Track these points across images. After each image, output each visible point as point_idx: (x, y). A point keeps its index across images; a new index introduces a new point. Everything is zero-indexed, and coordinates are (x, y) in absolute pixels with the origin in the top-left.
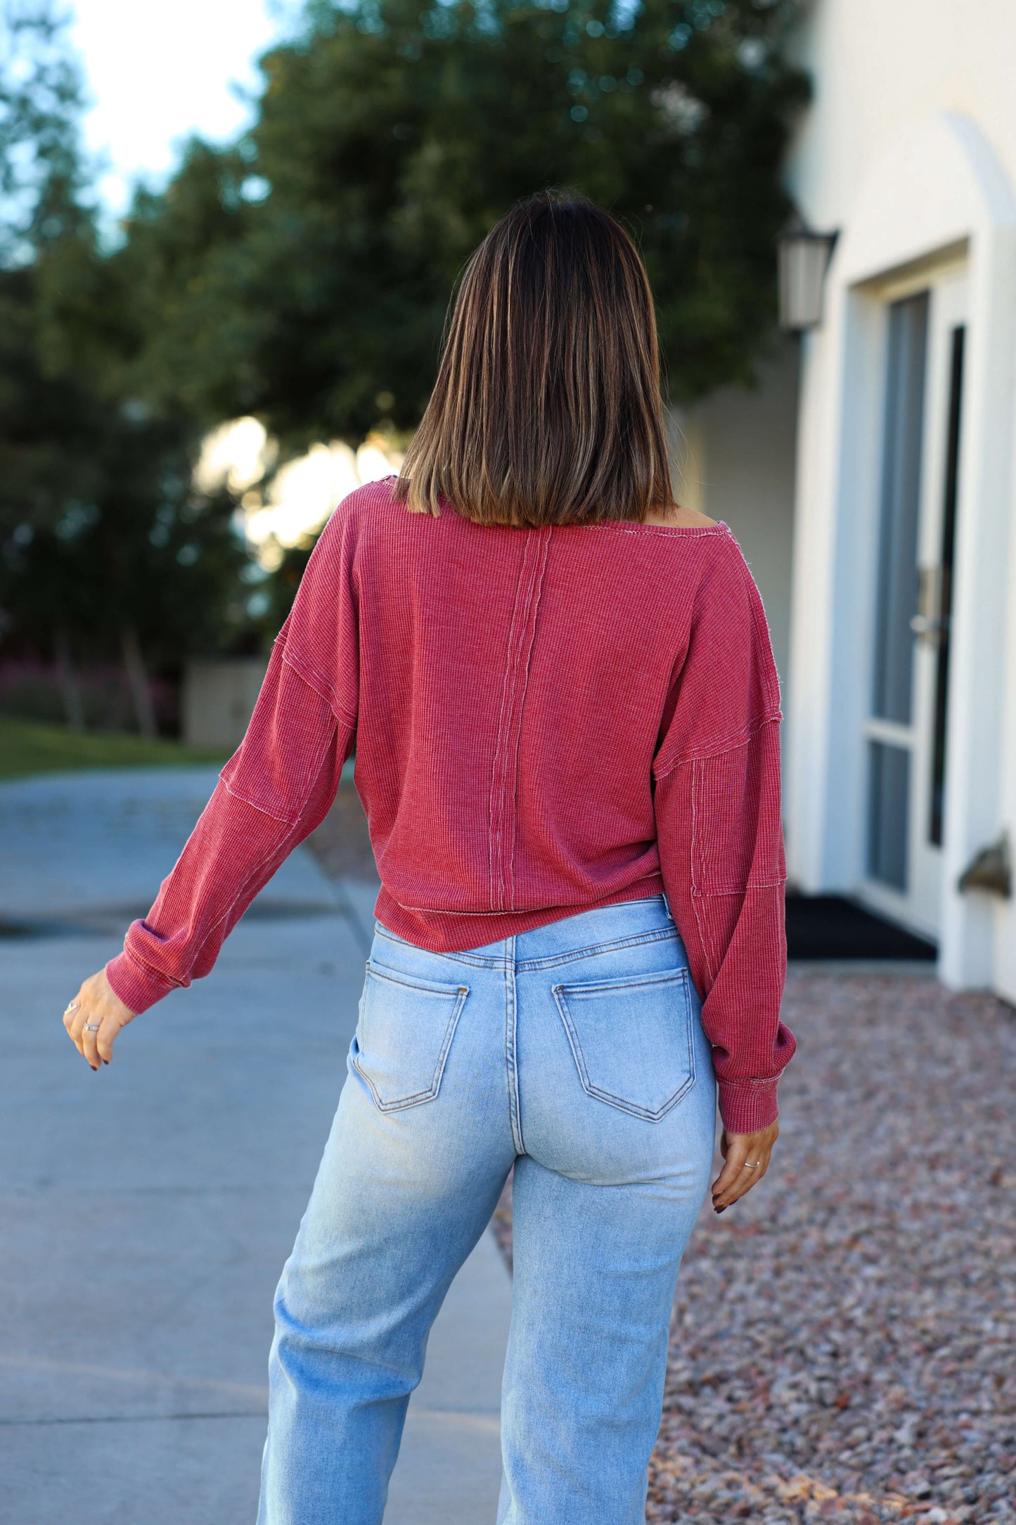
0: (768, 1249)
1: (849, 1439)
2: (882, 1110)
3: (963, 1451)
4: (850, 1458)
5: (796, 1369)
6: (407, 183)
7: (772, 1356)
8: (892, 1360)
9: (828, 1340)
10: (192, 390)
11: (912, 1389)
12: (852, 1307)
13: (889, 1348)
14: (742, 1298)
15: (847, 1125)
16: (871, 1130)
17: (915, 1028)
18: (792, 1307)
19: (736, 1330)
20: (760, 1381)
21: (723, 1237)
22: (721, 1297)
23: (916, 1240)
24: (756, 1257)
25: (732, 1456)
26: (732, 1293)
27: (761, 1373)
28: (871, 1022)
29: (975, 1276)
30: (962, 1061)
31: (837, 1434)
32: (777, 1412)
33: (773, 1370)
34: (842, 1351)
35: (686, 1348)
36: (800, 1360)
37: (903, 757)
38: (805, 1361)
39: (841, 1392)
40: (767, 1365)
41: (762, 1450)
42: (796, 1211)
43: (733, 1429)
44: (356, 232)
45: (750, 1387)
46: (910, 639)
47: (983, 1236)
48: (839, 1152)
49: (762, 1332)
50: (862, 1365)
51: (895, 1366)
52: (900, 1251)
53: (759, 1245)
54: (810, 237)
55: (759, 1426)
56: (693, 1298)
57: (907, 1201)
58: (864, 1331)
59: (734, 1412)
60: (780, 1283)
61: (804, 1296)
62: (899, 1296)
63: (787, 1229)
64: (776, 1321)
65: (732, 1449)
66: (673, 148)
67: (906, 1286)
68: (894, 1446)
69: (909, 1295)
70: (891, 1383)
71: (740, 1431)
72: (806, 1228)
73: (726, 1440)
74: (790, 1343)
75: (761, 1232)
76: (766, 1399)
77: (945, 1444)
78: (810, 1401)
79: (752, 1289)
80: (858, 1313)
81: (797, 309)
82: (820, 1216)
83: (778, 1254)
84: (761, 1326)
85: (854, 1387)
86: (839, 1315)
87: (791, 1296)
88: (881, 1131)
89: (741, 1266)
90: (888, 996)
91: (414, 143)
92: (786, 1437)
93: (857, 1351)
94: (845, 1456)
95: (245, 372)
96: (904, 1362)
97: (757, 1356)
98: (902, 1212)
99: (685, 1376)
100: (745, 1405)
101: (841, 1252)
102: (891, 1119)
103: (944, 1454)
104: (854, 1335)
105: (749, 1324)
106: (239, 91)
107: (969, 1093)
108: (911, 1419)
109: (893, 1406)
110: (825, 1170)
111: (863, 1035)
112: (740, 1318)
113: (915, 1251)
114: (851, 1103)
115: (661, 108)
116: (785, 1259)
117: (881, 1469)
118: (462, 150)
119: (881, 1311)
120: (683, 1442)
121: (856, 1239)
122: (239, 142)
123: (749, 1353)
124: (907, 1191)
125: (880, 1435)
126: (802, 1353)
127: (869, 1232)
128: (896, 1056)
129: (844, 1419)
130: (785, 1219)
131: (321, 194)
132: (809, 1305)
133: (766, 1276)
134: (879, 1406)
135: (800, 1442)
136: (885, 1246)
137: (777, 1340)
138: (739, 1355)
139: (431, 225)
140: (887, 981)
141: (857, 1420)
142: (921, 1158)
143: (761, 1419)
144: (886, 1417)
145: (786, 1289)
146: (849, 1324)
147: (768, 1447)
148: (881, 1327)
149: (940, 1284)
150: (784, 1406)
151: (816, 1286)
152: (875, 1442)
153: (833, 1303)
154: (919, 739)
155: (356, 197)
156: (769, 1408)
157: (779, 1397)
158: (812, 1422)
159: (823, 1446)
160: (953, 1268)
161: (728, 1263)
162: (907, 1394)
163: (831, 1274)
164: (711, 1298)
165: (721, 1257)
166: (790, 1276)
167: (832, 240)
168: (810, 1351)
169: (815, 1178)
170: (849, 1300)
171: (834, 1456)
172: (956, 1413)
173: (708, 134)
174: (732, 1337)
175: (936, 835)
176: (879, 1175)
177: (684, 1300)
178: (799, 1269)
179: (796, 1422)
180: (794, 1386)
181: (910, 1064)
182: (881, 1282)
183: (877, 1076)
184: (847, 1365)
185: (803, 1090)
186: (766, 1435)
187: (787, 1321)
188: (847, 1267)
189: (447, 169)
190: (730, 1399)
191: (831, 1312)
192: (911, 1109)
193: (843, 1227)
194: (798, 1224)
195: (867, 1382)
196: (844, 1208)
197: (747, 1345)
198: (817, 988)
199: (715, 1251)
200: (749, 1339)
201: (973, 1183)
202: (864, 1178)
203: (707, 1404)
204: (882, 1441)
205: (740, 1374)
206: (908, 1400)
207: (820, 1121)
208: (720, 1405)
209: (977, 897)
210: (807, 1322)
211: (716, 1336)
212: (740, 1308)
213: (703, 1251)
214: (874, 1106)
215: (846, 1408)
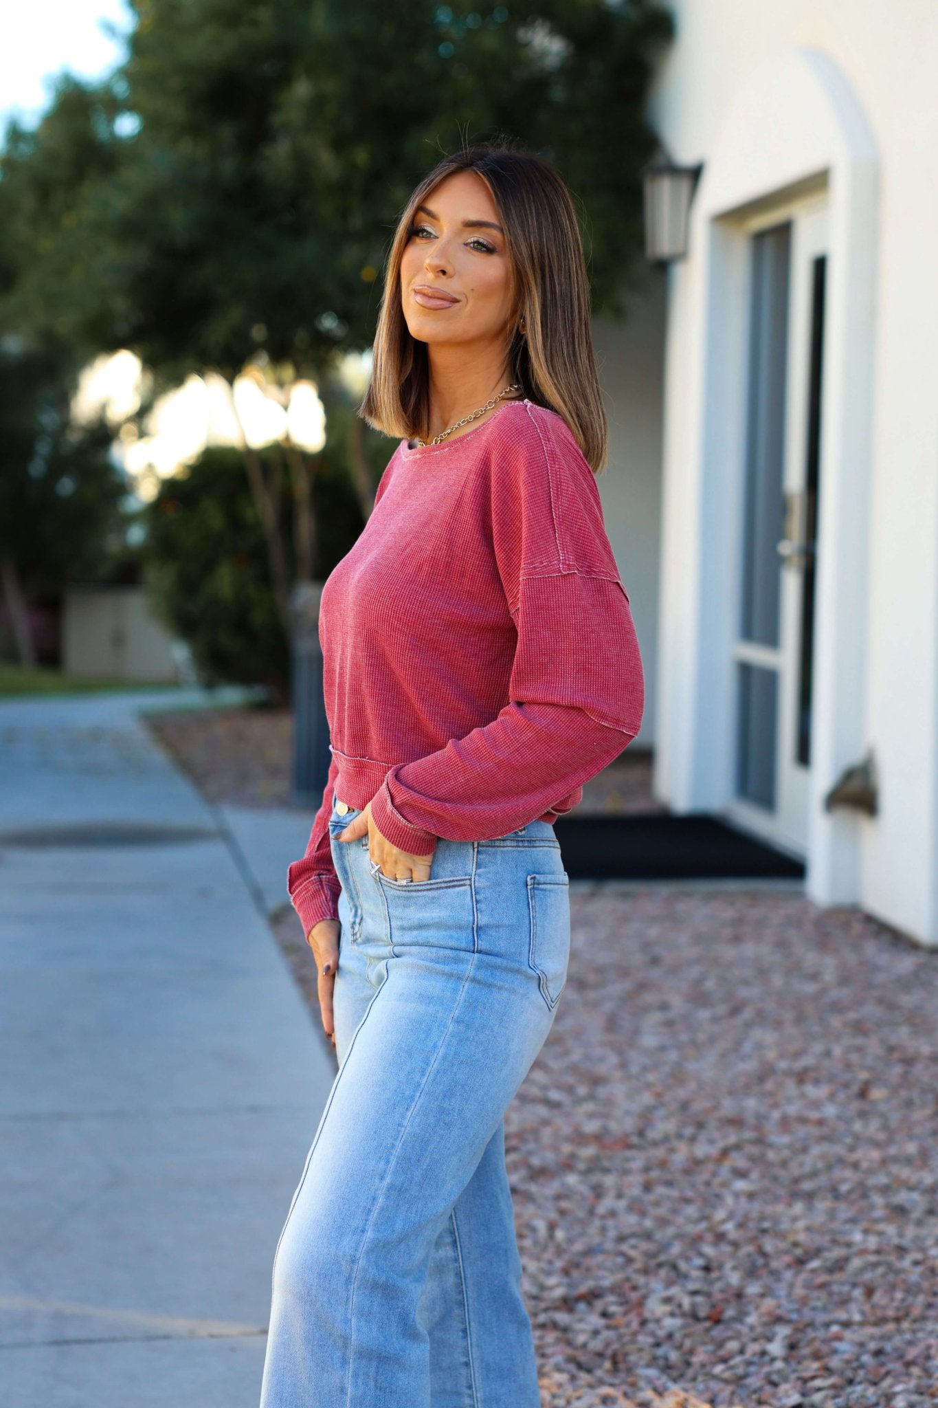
0: (636, 1165)
1: (722, 1353)
2: (748, 1025)
3: (835, 1362)
4: (723, 1371)
5: (669, 1284)
6: (277, 119)
7: (645, 1271)
8: (764, 1272)
9: (701, 1255)
10: (67, 323)
11: (784, 1302)
12: (724, 1221)
13: (760, 1261)
14: (613, 1214)
15: (712, 1040)
16: (738, 1044)
17: (782, 945)
18: (663, 1222)
19: (609, 1246)
20: (634, 1296)
21: (589, 1151)
22: (591, 1212)
23: (786, 1153)
24: (626, 1172)
25: (608, 1371)
26: (601, 1209)
27: (634, 1288)
28: (737, 939)
29: (844, 1188)
30: (829, 977)
31: (710, 1348)
32: (651, 1326)
33: (647, 1284)
34: (715, 1264)
35: (559, 1264)
36: (672, 1274)
37: (771, 678)
38: (677, 1275)
39: (713, 1306)
40: (641, 1280)
41: (636, 1365)
42: (663, 1126)
43: (608, 1344)
44: (229, 167)
45: (624, 1302)
46: (777, 562)
47: (852, 1149)
48: (705, 1067)
49: (634, 1247)
50: (734, 1278)
51: (767, 1279)
52: (770, 1165)
53: (627, 1160)
54: (674, 170)
55: (634, 1342)
56: (562, 1213)
57: (776, 1115)
58: (736, 1245)
59: (608, 1327)
60: (650, 1198)
61: (675, 1211)
62: (769, 1209)
63: (655, 1144)
64: (648, 1236)
65: (607, 1365)
66: (539, 84)
67: (776, 1199)
68: (767, 1358)
69: (780, 1208)
70: (762, 1296)
71: (615, 1346)
72: (675, 1143)
73: (600, 1355)
74: (662, 1258)
75: (630, 1147)
76: (640, 1315)
77: (817, 1356)
78: (684, 1315)
79: (622, 1204)
80: (729, 1227)
81: (662, 242)
82: (689, 1131)
83: (647, 1169)
84: (633, 1241)
85: (726, 1301)
86: (710, 1229)
87: (662, 1211)
88: (747, 1047)
89: (609, 1181)
90: (755, 913)
91: (284, 79)
92: (660, 1352)
93: (729, 1265)
94: (718, 1369)
95: (120, 304)
96: (776, 1274)
97: (630, 1270)
98: (770, 1127)
99: (559, 1292)
100: (620, 1320)
101: (710, 1167)
102: (757, 1034)
103: (815, 1365)
104: (727, 1249)
105: (621, 1239)
106: (110, 29)
107: (837, 1007)
108: (783, 1331)
109: (765, 1319)
110: (692, 1085)
111: (728, 952)
112: (612, 1234)
113: (784, 1164)
114: (715, 1020)
115: (527, 44)
116: (655, 1174)
117: (754, 1382)
118: (331, 86)
119: (752, 1225)
120: (559, 1359)
121: (725, 1153)
122: (112, 78)
123: (622, 1268)
124: (775, 1105)
125: (753, 1348)
126: (674, 1267)
127: (738, 1147)
128: (763, 973)
129: (717, 1332)
130: (654, 1134)
131: (193, 130)
132: (680, 1220)
133: (636, 1191)
134: (752, 1319)
135: (674, 1356)
136: (754, 1160)
137: (650, 1255)
138: (612, 1271)
139: (302, 160)
140: (754, 898)
141: (729, 1333)
142: (789, 1073)
143: (635, 1334)
144: (759, 1330)
145: (657, 1204)
146: (720, 1237)
147: (642, 1363)
148: (753, 1240)
149: (810, 1197)
150: (658, 1321)
151: (687, 1201)
152: (748, 1355)
153: (705, 1218)
154: (786, 660)
155: (227, 132)
156: (644, 1323)
157: (653, 1312)
158: (686, 1336)
159: (696, 1359)
160: (822, 1180)
161: (596, 1178)
162: (779, 1307)
163: (702, 1188)
164: (581, 1214)
165: (588, 1172)
166: (661, 1190)
167: (695, 174)
168: (683, 1266)
169: (682, 1093)
170: (720, 1214)
171: (708, 1368)
172: (827, 1325)
173: (572, 71)
174: (603, 1252)
175: (804, 755)
176: (747, 1090)
177: (553, 1215)
178: (669, 1183)
179: (670, 1336)
180: (668, 1300)
181: (777, 980)
182: (751, 1196)
183: (743, 993)
184: (719, 1279)
185: (664, 1007)
186: (641, 1350)
187: (659, 1236)
188: (717, 1181)
189: (317, 104)
190: (605, 1315)
191: (703, 1225)
192: (778, 1025)
193: (711, 1142)
194: (666, 1139)
195: (739, 1295)
196: (712, 1123)
197: (620, 1260)
198: (681, 907)
199: (581, 1166)
200: (622, 1254)
201: (841, 1096)
202: (731, 1093)
203: (581, 1320)
204: (754, 1354)
205: (615, 1289)
206: (779, 1312)
207: (684, 1037)
208: (595, 1321)
209: (844, 815)
210: (679, 1236)
211: (589, 1252)
212: (610, 1223)
213: (568, 1165)
214: (739, 1020)
215: (718, 1321)
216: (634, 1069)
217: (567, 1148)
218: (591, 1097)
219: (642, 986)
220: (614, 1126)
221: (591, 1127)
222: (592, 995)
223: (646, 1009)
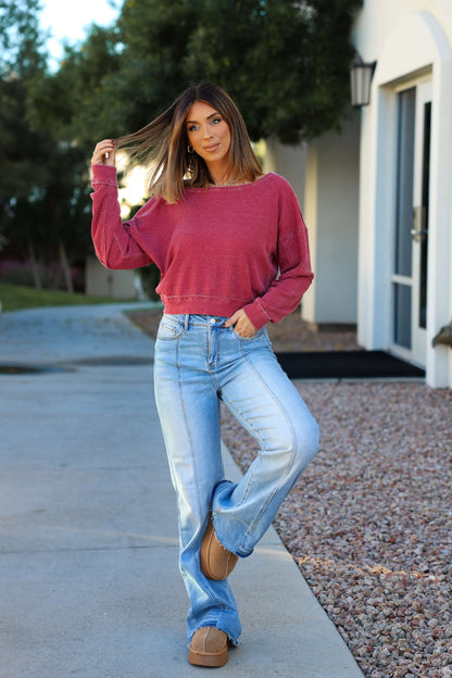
0: (361, 487)
1: (396, 553)
2: (404, 435)
3: (441, 556)
4: (397, 559)
5: (374, 529)
7: (364, 526)
8: (412, 526)
9: (386, 519)
11: (421, 536)
12: (395, 508)
13: (410, 522)
14: (351, 505)
15: (389, 440)
16: (400, 442)
17: (416, 404)
18: (371, 508)
19: (348, 516)
20: (359, 534)
21: (342, 482)
22: (342, 504)
23: (420, 483)
24: (356, 490)
25: (350, 559)
26: (346, 503)
27: (360, 531)
28: (398, 402)
29: (444, 496)
30: (436, 416)
31: (391, 551)
32: (367, 544)
33: (364, 530)
34: (392, 523)
35: (329, 522)
36: (375, 526)
37: (408, 289)
38: (377, 526)
39: (392, 537)
40: (362, 528)
41: (361, 557)
42: (370, 472)
43: (350, 550)
45: (356, 536)
46: (410, 238)
47: (447, 482)
48: (387, 451)
49: (359, 517)
50: (400, 528)
51: (413, 528)
52: (413, 487)
53: (357, 486)
55: (360, 549)
56: (330, 505)
57: (415, 469)
58: (400, 516)
59: (350, 545)
60: (365, 499)
61: (375, 504)
62: (413, 503)
63: (367, 480)
65: (350, 557)
67: (417, 499)
68: (414, 555)
69: (418, 502)
70: (411, 533)
71: (353, 551)
72: (376, 479)
73: (347, 554)
74: (371, 520)
75: (356, 481)
76: (362, 540)
77: (434, 554)
78: (380, 540)
79: (354, 501)
80: (398, 509)
82: (381, 475)
83: (364, 489)
84: (358, 514)
85: (397, 536)
86: (390, 510)
87: (371, 503)
88: (404, 443)
89: (349, 493)
90: (404, 391)
92: (371, 553)
93: (398, 523)
94: (394, 559)
96: (416, 527)
97: (357, 525)
98: (414, 473)
99: (329, 532)
100: (354, 543)
101: (390, 488)
102: (407, 438)
103: (433, 558)
104: (396, 517)
107: (439, 428)
108: (420, 546)
109: (413, 541)
110: (382, 458)
111: (395, 407)
112: (350, 512)
113: (420, 487)
114: (391, 433)
116: (367, 491)
117: (409, 563)
119: (406, 509)
120: (331, 555)
123: (355, 524)
124: (415, 465)
125: (408, 551)
126: (375, 524)
127: (400, 481)
128: (408, 415)
129: (393, 546)
130: (366, 476)
132: (378, 507)
133: (360, 497)
134: (407, 542)
135: (376, 554)
136: (407, 485)
137: (365, 519)
138: (351, 525)
140: (404, 384)
141: (399, 547)
142: (420, 453)
143: (360, 547)
144: (410, 545)
145: (368, 501)
146: (394, 513)
147: (364, 557)
148: (407, 514)
149: (430, 499)
150: (370, 542)
151: (380, 500)
152: (406, 554)
153: (387, 506)
154: (414, 282)
156: (364, 543)
157: (367, 539)
158: (381, 548)
159: (385, 556)
160: (436, 493)
161: (344, 492)
162: (419, 537)
163: (386, 496)
164: (338, 505)
165: (341, 490)
166: (370, 496)
168: (379, 523)
169: (378, 461)
170: (393, 505)
171: (390, 559)
172: (438, 544)
174: (347, 518)
175: (423, 324)
176: (404, 459)
177: (327, 505)
178: (373, 494)
179: (375, 548)
180: (374, 535)
181: (415, 418)
182: (406, 498)
183: (401, 423)
184: (394, 528)
185: (371, 428)
186: (363, 552)
187: (369, 513)
188: (392, 493)
190: (348, 540)
191: (387, 509)
192: (416, 435)
193: (390, 478)
194: (372, 478)
195: (402, 534)
196: (390, 472)
197: (354, 521)
198: (374, 389)
199: (339, 488)
200: (354, 519)
201: (442, 461)
202: (398, 461)
203: (338, 542)
204: (409, 554)
205: (351, 531)
206: (419, 539)
207: (379, 439)
208: (344, 542)
209: (441, 348)
210: (377, 513)
211: (340, 518)
212: (349, 508)
213: (333, 488)
214: (400, 433)
215: (394, 543)
216: (360, 452)
217: (333, 482)
218: (343, 462)
219: (362, 420)
220: (351, 473)
221: (342, 474)
222: (344, 423)
223: (365, 429)
